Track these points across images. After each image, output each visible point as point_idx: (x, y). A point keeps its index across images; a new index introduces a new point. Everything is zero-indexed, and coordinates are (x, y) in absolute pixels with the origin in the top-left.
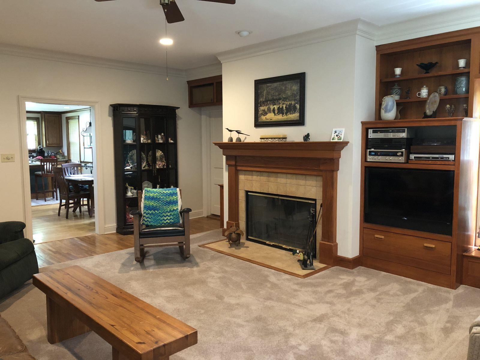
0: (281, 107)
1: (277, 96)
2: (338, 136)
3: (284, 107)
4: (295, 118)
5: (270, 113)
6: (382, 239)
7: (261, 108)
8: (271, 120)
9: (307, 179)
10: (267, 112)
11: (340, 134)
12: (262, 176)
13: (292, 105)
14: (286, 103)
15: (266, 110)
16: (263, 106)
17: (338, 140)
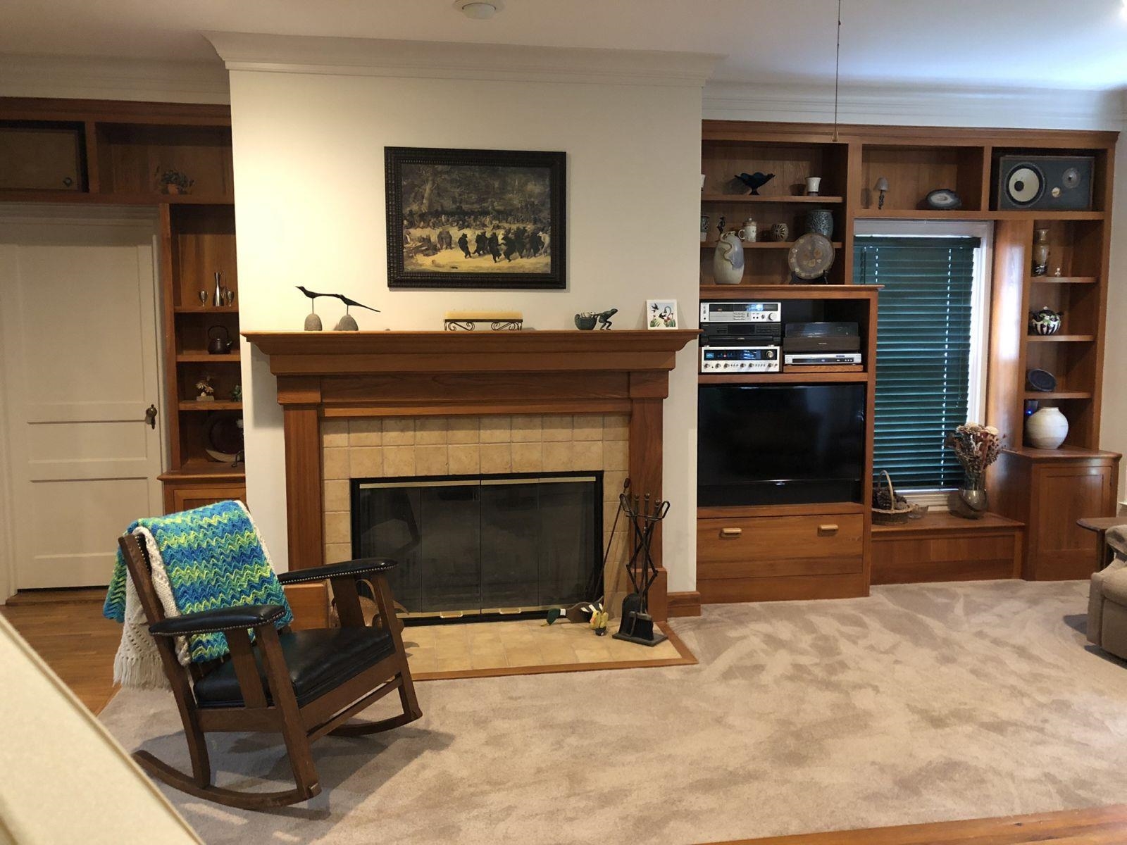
0: (488, 235)
1: (473, 203)
2: (665, 318)
3: (500, 237)
4: (537, 268)
5: (449, 250)
6: (737, 534)
7: (412, 231)
8: (453, 268)
9: (575, 424)
10: (439, 246)
11: (668, 310)
12: (422, 428)
13: (526, 234)
14: (507, 225)
15: (434, 238)
16: (422, 228)
17: (667, 326)
